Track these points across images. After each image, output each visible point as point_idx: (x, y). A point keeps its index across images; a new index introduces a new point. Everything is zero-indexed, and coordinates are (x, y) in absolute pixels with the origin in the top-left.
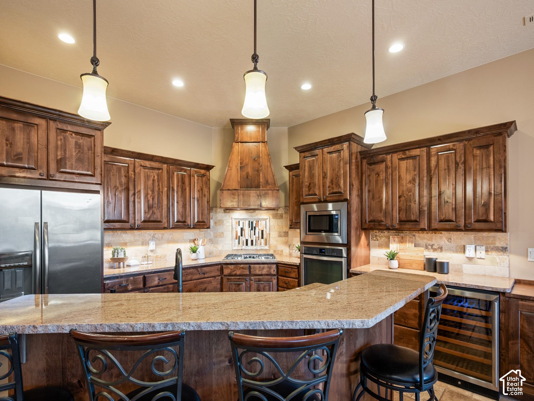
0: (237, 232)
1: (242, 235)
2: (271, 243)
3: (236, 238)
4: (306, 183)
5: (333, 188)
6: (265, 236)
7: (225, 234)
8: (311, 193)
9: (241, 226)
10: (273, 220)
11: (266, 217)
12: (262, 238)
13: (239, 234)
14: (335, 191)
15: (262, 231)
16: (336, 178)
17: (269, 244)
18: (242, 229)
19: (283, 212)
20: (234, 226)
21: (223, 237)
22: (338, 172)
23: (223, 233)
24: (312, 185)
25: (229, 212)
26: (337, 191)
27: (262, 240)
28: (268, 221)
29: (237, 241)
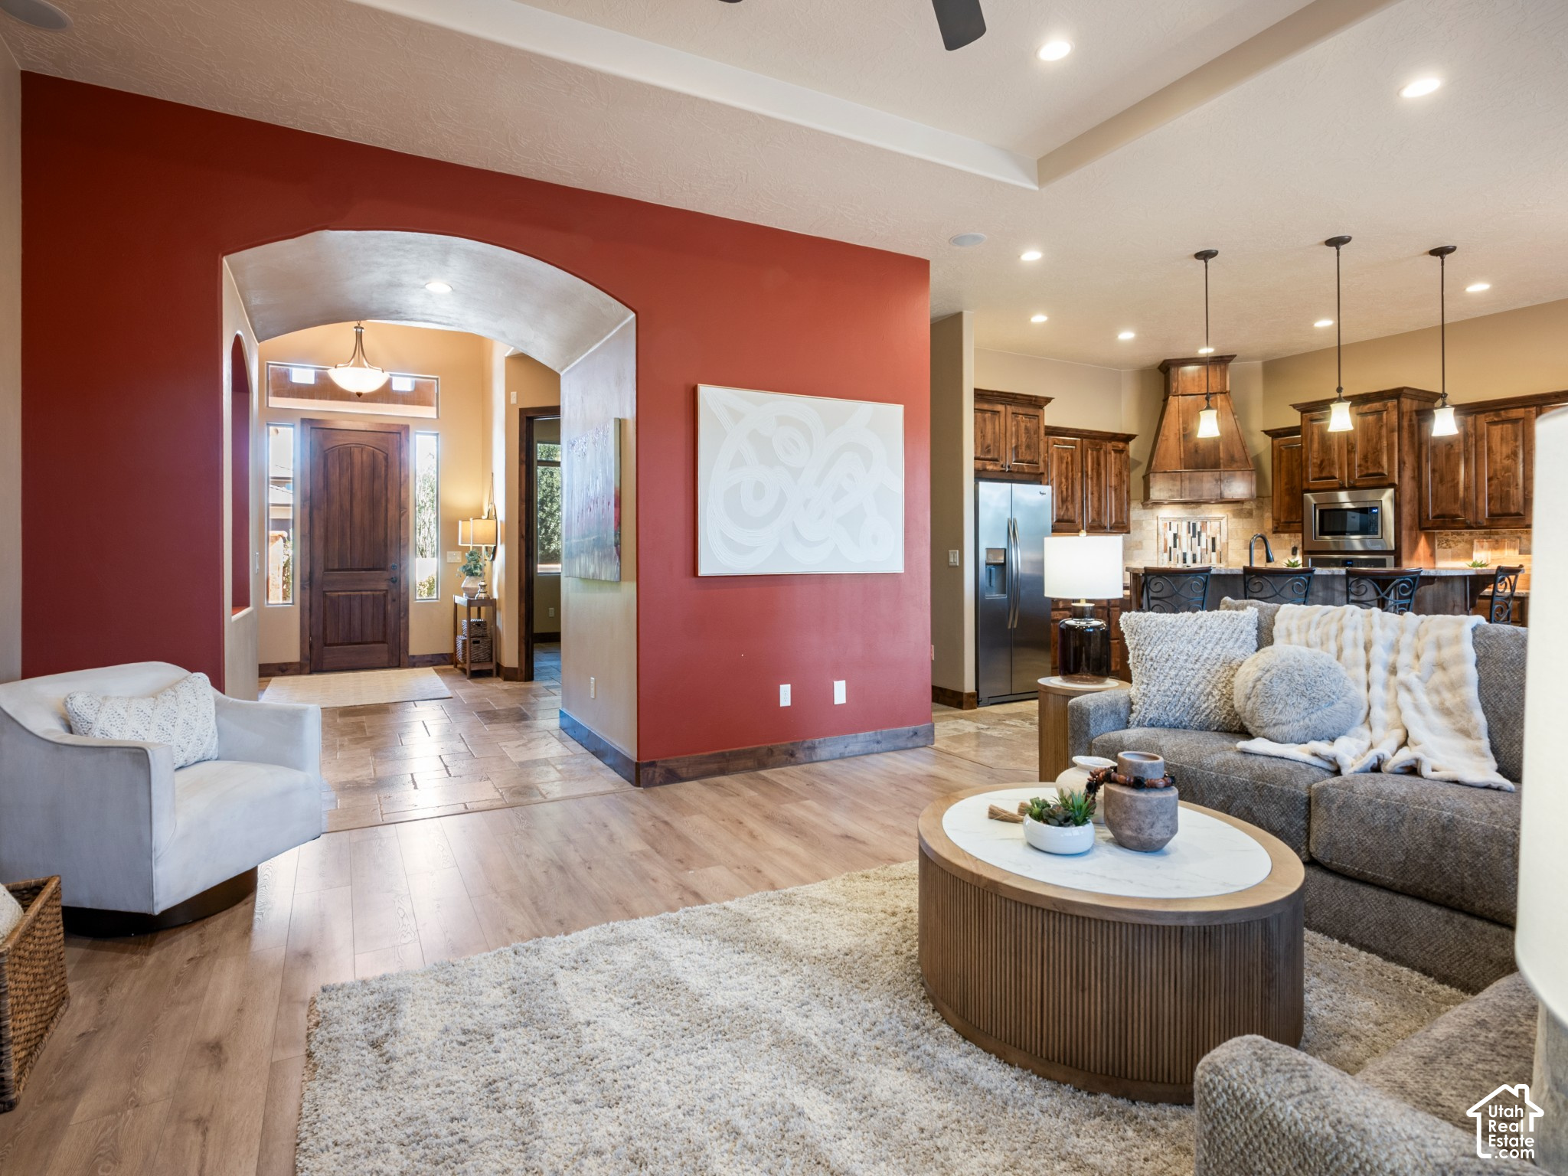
0: (1166, 541)
1: (1175, 546)
2: (1230, 559)
3: (1165, 551)
4: (1315, 461)
5: (1367, 468)
6: (1218, 547)
7: (1144, 543)
8: (1324, 475)
9: (1174, 531)
10: (1234, 520)
11: (1221, 516)
12: (1214, 550)
13: (1170, 543)
14: (1371, 471)
15: (1214, 540)
16: (1374, 453)
17: (1227, 561)
18: (1175, 536)
19: (1254, 506)
20: (1161, 531)
21: (1142, 549)
22: (1377, 443)
23: (1141, 542)
24: (1326, 463)
25: (1152, 508)
26: (1375, 471)
27: (1214, 554)
28: (1224, 522)
29: (1166, 555)
